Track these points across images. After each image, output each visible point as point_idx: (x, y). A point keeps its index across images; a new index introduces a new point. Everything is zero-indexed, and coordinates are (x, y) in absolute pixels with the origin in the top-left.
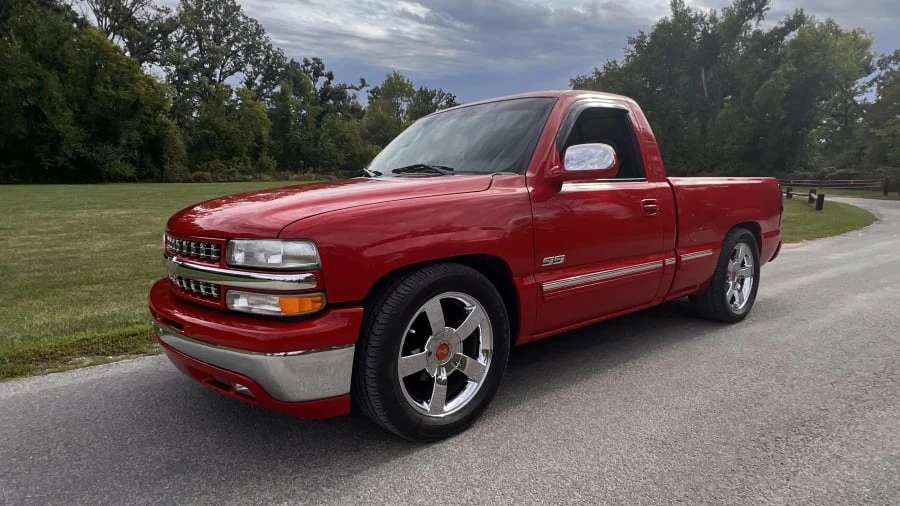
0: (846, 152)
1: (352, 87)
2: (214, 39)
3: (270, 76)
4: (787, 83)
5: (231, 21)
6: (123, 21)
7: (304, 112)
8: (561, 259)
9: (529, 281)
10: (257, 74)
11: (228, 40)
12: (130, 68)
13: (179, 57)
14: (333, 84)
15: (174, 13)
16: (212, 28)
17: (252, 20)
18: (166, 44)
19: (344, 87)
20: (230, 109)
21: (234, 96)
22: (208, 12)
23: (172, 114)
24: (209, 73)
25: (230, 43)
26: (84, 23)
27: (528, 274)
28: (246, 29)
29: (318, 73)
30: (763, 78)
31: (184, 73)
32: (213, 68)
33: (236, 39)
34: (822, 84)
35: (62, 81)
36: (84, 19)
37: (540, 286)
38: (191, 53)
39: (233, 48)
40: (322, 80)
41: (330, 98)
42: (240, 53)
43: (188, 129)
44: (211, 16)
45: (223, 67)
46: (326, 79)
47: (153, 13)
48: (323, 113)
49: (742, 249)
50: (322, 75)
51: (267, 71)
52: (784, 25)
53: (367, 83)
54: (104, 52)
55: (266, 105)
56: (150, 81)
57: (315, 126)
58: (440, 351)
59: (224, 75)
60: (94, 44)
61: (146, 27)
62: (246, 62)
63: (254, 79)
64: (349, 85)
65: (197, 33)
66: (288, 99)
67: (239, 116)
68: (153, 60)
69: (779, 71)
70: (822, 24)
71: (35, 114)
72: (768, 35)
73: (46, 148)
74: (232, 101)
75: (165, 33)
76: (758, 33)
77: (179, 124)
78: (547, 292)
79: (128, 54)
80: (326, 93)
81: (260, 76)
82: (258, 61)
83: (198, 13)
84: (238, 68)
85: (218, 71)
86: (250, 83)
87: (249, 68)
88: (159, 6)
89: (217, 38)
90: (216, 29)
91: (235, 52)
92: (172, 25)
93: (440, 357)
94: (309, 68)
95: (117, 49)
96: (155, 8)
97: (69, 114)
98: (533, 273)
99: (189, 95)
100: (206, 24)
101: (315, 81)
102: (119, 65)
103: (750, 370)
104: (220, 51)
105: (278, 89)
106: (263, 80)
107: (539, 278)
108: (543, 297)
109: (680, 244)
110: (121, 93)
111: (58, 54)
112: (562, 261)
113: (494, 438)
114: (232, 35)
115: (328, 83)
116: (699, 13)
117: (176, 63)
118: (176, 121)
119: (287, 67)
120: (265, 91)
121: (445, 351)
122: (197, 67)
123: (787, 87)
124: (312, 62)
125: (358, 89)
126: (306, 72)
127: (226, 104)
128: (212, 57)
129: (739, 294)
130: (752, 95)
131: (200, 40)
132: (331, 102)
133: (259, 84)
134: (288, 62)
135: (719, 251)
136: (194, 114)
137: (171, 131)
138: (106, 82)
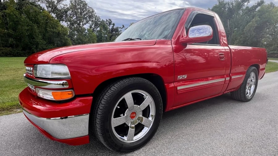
0: (273, 46)
1: (120, 28)
2: (80, 14)
3: (96, 25)
4: (256, 24)
5: (85, 8)
6: (54, 9)
7: (106, 35)
8: (185, 77)
9: (172, 85)
10: (93, 24)
11: (84, 14)
12: (56, 23)
13: (70, 19)
14: (115, 27)
15: (68, 6)
16: (79, 11)
17: (91, 8)
18: (67, 15)
19: (118, 28)
20: (85, 35)
21: (86, 31)
22: (78, 5)
23: (69, 36)
24: (79, 24)
25: (85, 15)
26: (43, 10)
27: (171, 83)
28: (89, 10)
29: (110, 24)
30: (248, 22)
31: (72, 24)
32: (80, 22)
33: (86, 14)
34: (268, 24)
35: (38, 27)
36: (44, 9)
37: (176, 87)
38: (74, 18)
39: (86, 17)
40: (111, 26)
41: (114, 31)
42: (87, 18)
43: (74, 41)
44: (79, 7)
45: (83, 22)
46: (113, 25)
47: (62, 6)
48: (112, 36)
49: (253, 74)
50: (111, 24)
51: (95, 23)
52: (256, 4)
53: (124, 26)
54: (49, 18)
55: (95, 33)
56: (62, 27)
57: (109, 40)
58: (132, 115)
59: (83, 25)
60: (46, 15)
61: (61, 10)
62: (89, 20)
63: (92, 26)
64: (119, 27)
65: (75, 12)
66: (102, 32)
67: (88, 37)
68: (63, 20)
69: (254, 20)
70: (269, 4)
71: (31, 36)
72: (251, 8)
73: (35, 46)
74: (86, 33)
75: (66, 12)
76: (247, 7)
77: (71, 39)
78: (179, 90)
79: (56, 19)
80: (113, 30)
81: (94, 25)
82: (93, 20)
83: (75, 6)
84: (87, 22)
85: (81, 23)
86: (91, 27)
87: (90, 22)
88: (64, 4)
89: (81, 13)
90: (81, 10)
91: (86, 18)
92: (68, 9)
93: (132, 117)
94: (108, 22)
95: (52, 17)
96: (63, 4)
97: (40, 37)
98: (174, 82)
99: (74, 31)
100: (78, 9)
101: (109, 26)
102: (53, 22)
103: (259, 122)
104: (82, 17)
105: (99, 29)
106: (94, 26)
107: (175, 84)
108: (177, 92)
109: (231, 72)
110: (54, 30)
111: (36, 19)
112: (186, 77)
113: (154, 152)
114: (85, 12)
115: (113, 26)
116: (228, 2)
117: (70, 21)
118: (70, 38)
119: (101, 22)
120: (95, 29)
121: (134, 115)
122: (76, 22)
123: (256, 25)
124: (108, 20)
125: (122, 28)
126: (107, 24)
127: (84, 33)
128: (80, 19)
129: (249, 91)
130: (244, 28)
131: (76, 14)
132: (114, 32)
133: (93, 27)
134: (101, 20)
135: (245, 75)
136: (75, 37)
137: (69, 41)
138: (50, 27)
